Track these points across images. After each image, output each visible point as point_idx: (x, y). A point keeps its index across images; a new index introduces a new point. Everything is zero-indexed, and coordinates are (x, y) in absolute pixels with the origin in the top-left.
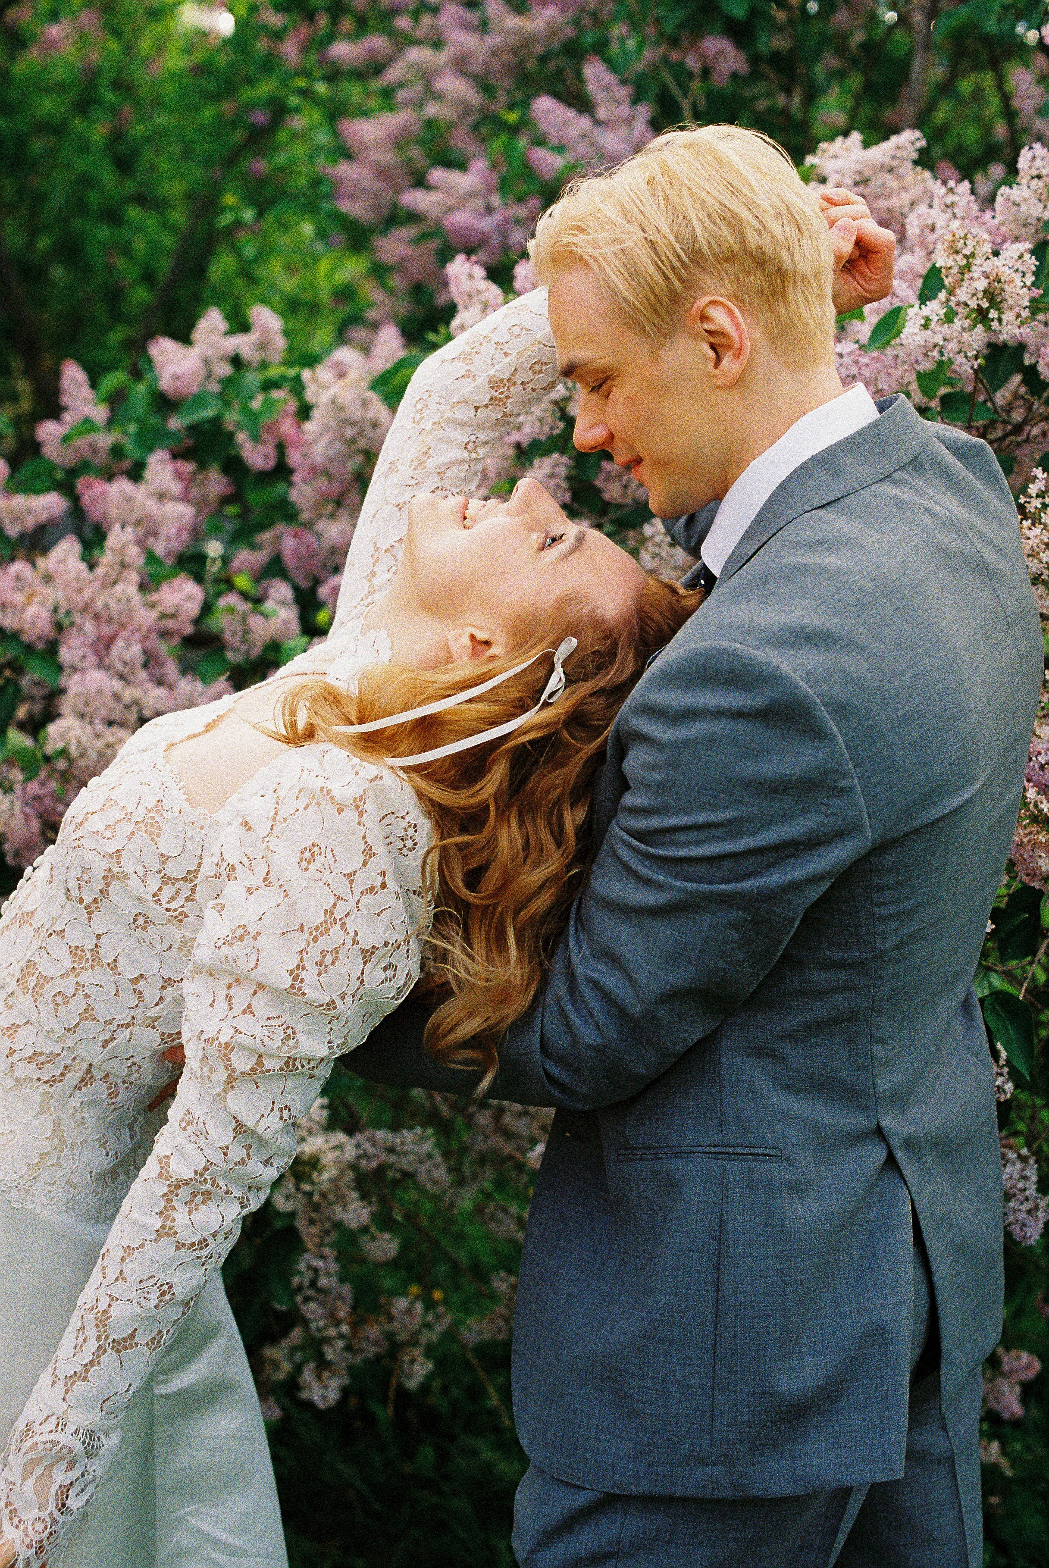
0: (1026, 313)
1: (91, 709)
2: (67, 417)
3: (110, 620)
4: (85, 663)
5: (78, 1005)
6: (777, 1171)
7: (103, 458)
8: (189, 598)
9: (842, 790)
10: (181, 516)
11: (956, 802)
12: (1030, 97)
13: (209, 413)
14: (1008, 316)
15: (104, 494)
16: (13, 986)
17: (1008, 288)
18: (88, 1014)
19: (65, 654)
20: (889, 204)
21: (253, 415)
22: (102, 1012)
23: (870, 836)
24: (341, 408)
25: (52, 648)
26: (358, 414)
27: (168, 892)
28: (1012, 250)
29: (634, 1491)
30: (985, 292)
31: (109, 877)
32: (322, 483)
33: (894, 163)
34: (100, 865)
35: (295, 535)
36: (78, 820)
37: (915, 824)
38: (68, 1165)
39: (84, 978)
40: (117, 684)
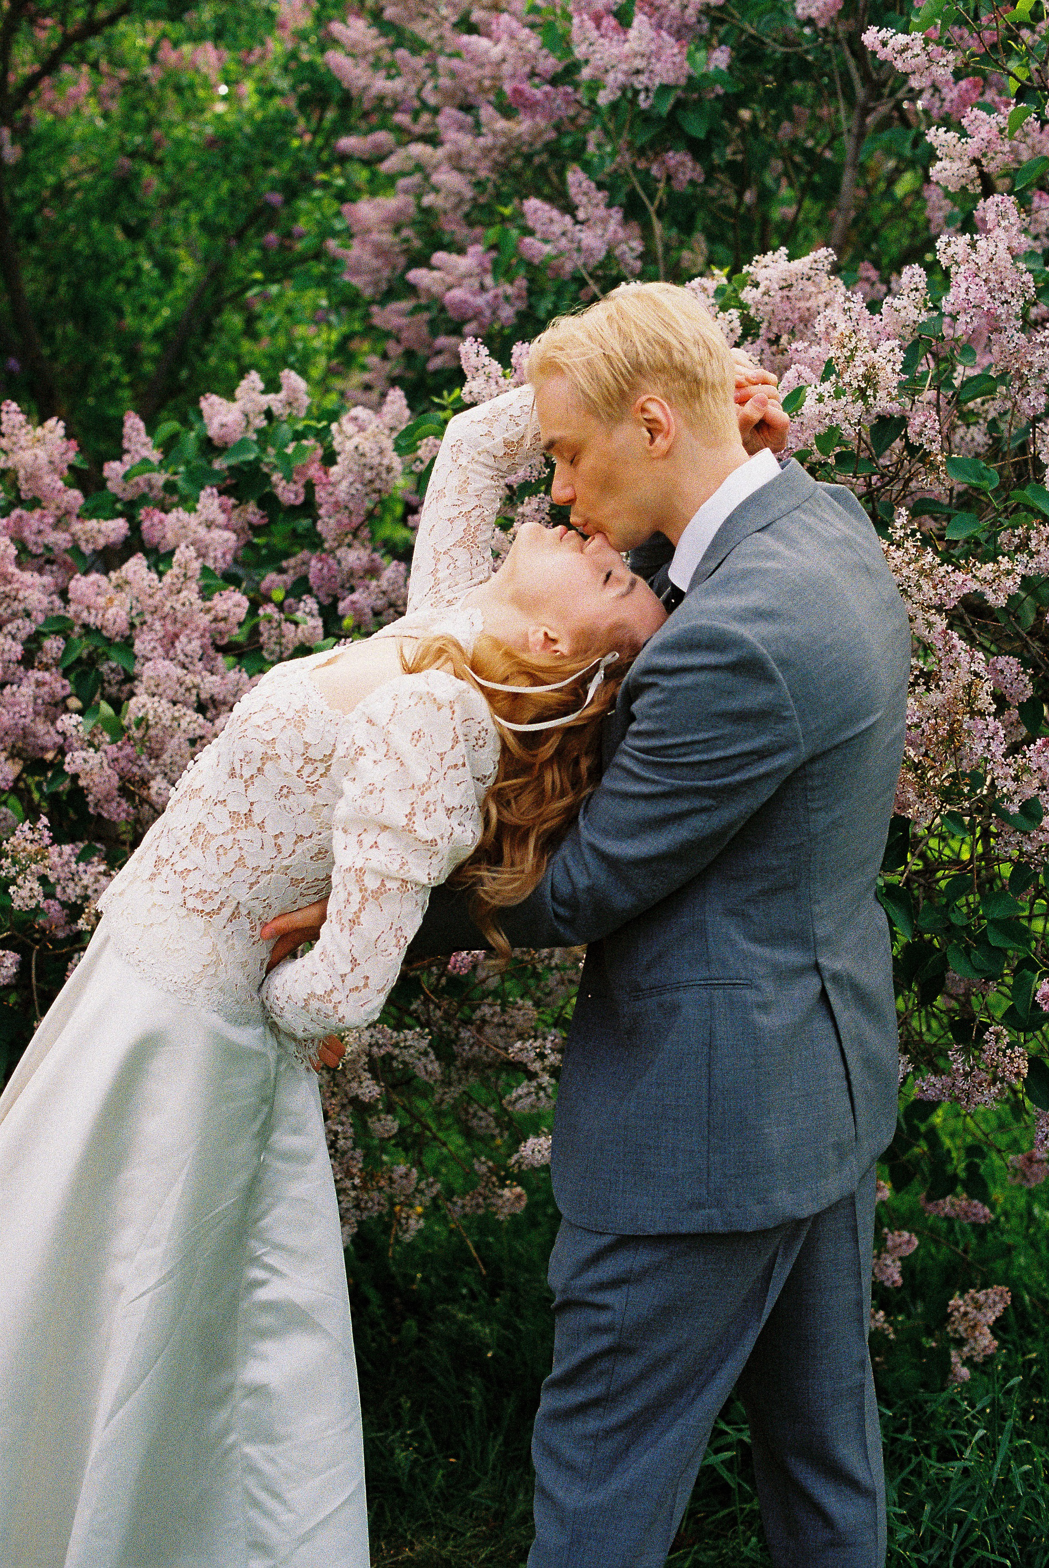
0: (895, 392)
1: (161, 689)
2: (126, 458)
3: (175, 621)
4: (155, 654)
5: (234, 855)
6: (750, 995)
7: (157, 493)
8: (238, 605)
9: (785, 718)
10: (227, 541)
11: (863, 726)
12: (940, 208)
13: (251, 457)
14: (881, 394)
15: (161, 521)
16: (186, 842)
17: (881, 374)
18: (240, 862)
19: (139, 647)
20: (808, 304)
21: (286, 458)
22: (251, 862)
23: (804, 751)
24: (363, 455)
25: (128, 643)
26: (376, 461)
27: (309, 769)
28: (886, 346)
29: (652, 1232)
30: (864, 376)
31: (265, 758)
32: (344, 517)
33: (812, 273)
34: (259, 750)
35: (320, 560)
36: (243, 718)
37: (836, 741)
38: (223, 977)
39: (239, 836)
40: (180, 672)
